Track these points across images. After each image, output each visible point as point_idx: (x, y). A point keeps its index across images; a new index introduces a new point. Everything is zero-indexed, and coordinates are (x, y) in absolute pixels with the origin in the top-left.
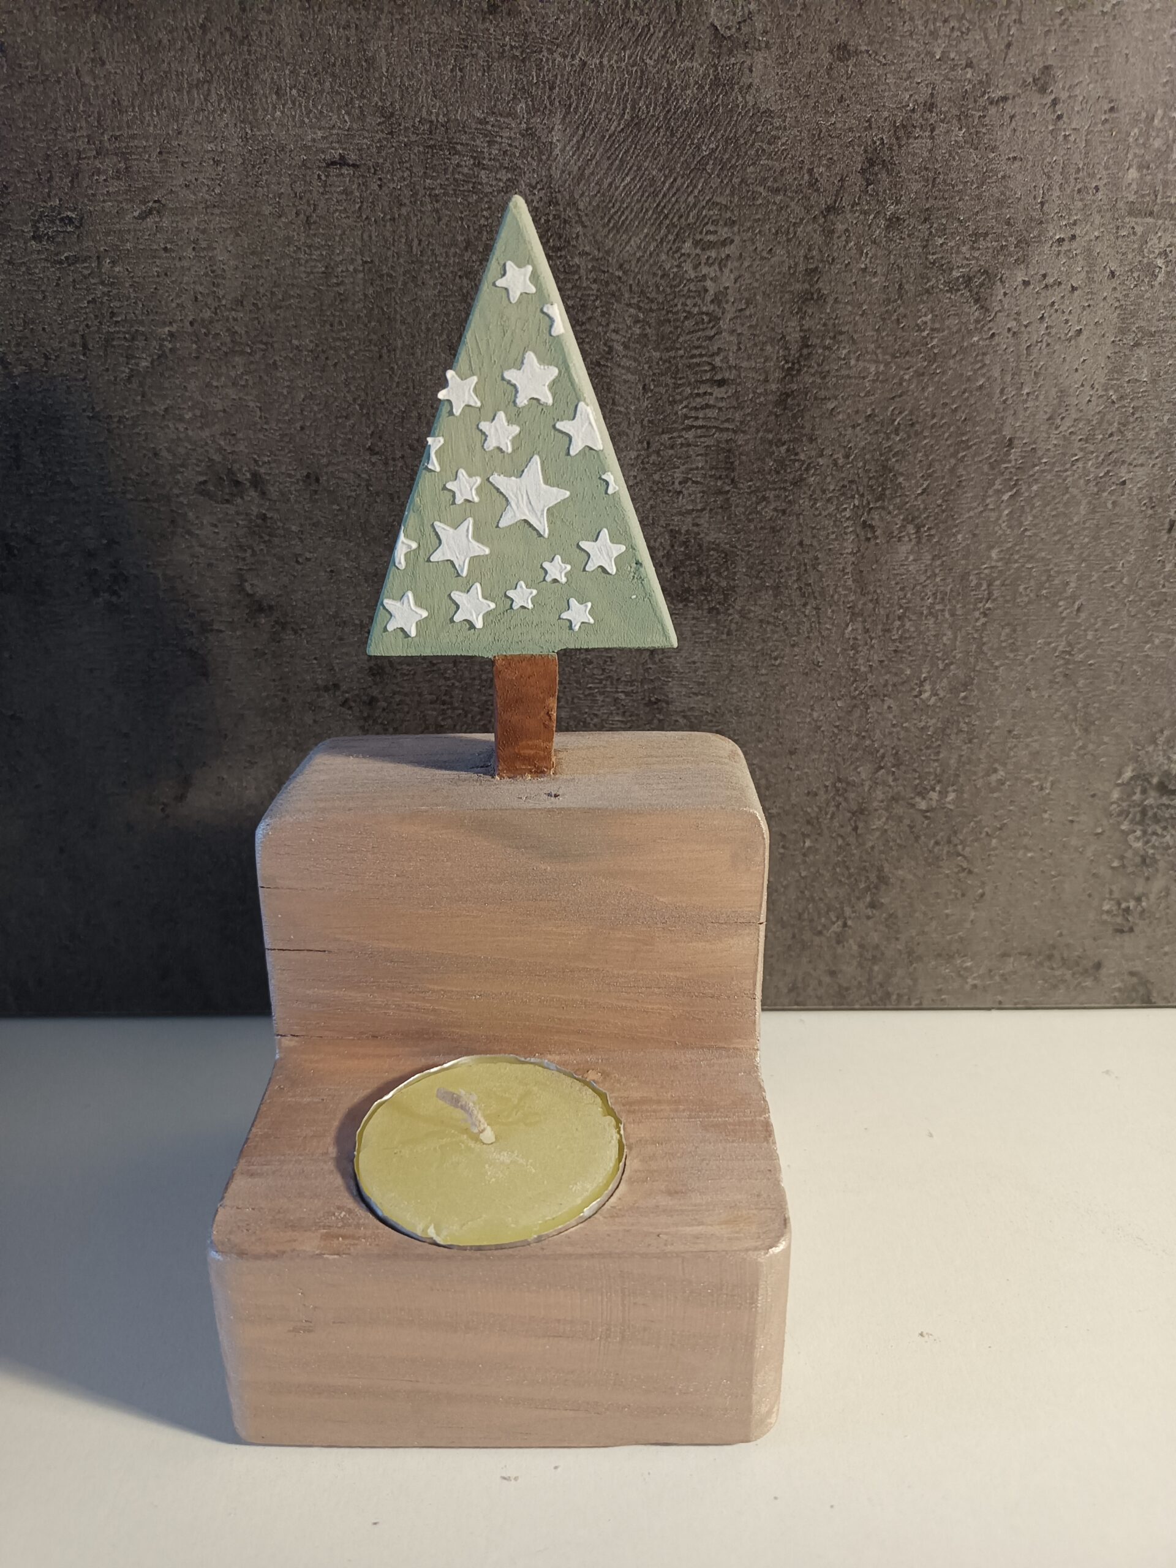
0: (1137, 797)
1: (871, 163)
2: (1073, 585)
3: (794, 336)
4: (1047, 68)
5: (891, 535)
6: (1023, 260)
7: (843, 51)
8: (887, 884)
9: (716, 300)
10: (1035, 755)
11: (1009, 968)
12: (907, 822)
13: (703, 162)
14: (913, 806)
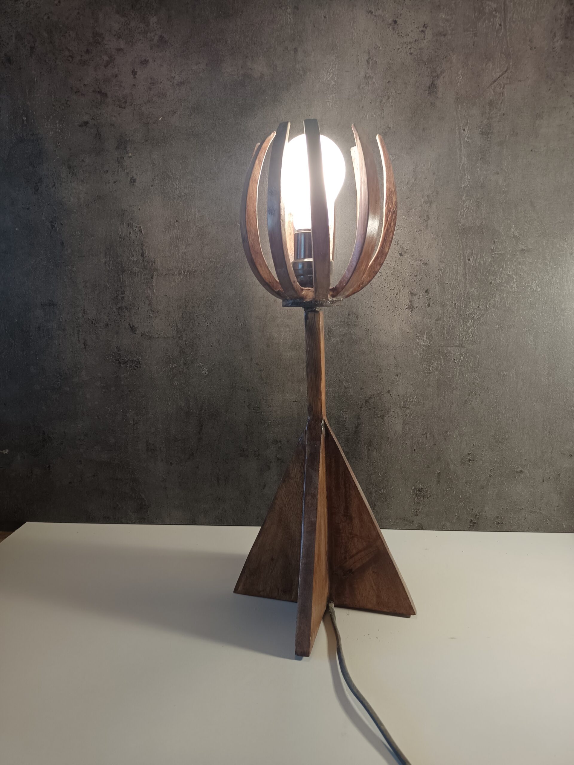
0: (415, 492)
1: (366, 402)
2: (400, 458)
3: (357, 423)
4: (389, 391)
5: (372, 450)
6: (388, 414)
7: (362, 389)
8: (376, 505)
9: (345, 419)
10: (398, 485)
11: (398, 521)
12: (378, 495)
13: (343, 401)
14: (379, 492)
